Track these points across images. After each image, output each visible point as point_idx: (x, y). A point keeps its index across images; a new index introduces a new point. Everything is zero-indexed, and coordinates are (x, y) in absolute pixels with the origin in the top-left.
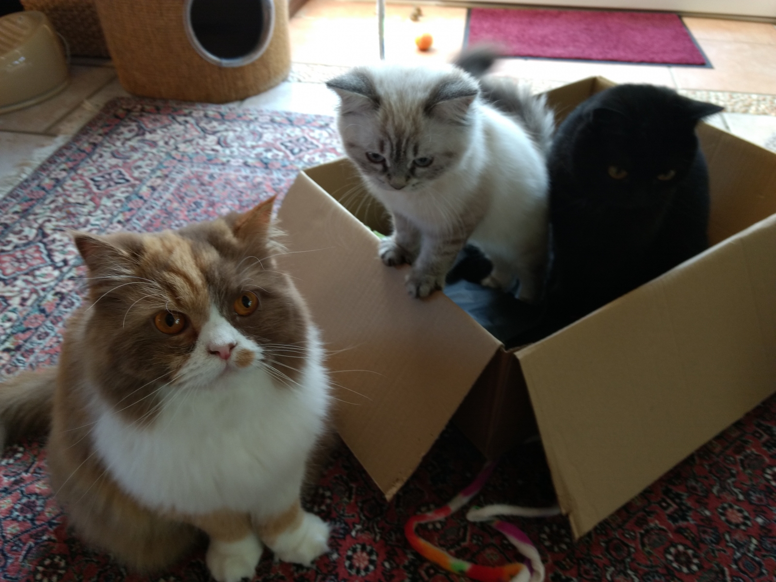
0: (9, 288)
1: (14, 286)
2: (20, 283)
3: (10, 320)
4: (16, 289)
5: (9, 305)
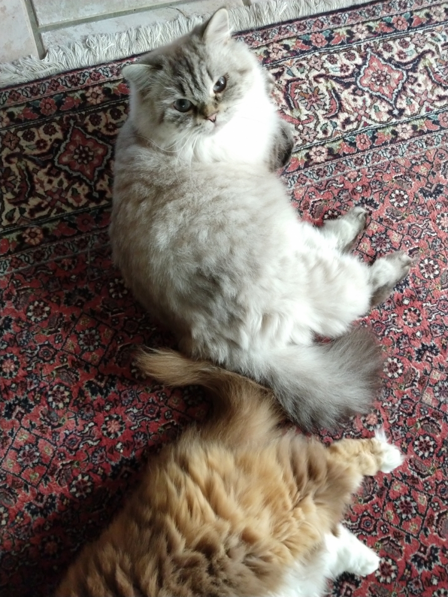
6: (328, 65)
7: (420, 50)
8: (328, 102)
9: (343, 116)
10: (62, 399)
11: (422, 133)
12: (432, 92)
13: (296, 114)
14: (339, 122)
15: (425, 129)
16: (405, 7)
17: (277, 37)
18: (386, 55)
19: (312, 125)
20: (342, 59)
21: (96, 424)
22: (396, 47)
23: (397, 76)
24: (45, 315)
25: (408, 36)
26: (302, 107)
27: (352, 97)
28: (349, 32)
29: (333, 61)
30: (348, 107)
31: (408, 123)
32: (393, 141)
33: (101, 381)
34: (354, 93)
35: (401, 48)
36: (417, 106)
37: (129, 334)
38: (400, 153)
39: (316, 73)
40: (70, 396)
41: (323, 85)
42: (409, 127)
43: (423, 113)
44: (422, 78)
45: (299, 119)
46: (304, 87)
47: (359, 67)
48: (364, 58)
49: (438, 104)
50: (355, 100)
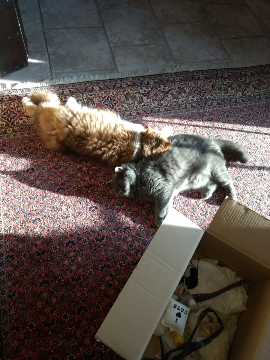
0: (231, 90)
1: (232, 91)
2: (233, 91)
3: (224, 97)
4: (232, 92)
5: (227, 94)
6: (140, 90)
7: (170, 88)
8: (139, 100)
9: (143, 104)
10: (45, 170)
11: (168, 110)
12: (172, 100)
13: (128, 102)
14: (141, 105)
15: (169, 109)
16: (167, 77)
17: (125, 81)
18: (159, 89)
19: (133, 105)
20: (145, 89)
21: (54, 177)
22: (162, 87)
23: (161, 95)
24: (42, 147)
25: (167, 84)
26: (130, 101)
27: (146, 99)
28: (148, 82)
29: (141, 89)
30: (145, 101)
31: (163, 107)
32: (158, 112)
33: (57, 166)
34: (147, 98)
35: (164, 87)
36: (167, 104)
37: (67, 155)
38: (160, 115)
39: (135, 92)
40: (47, 169)
41: (137, 95)
42: (163, 109)
43: (169, 105)
44: (169, 96)
45: (129, 103)
46: (131, 95)
47: (150, 91)
48: (152, 89)
49: (174, 103)
50: (147, 100)
